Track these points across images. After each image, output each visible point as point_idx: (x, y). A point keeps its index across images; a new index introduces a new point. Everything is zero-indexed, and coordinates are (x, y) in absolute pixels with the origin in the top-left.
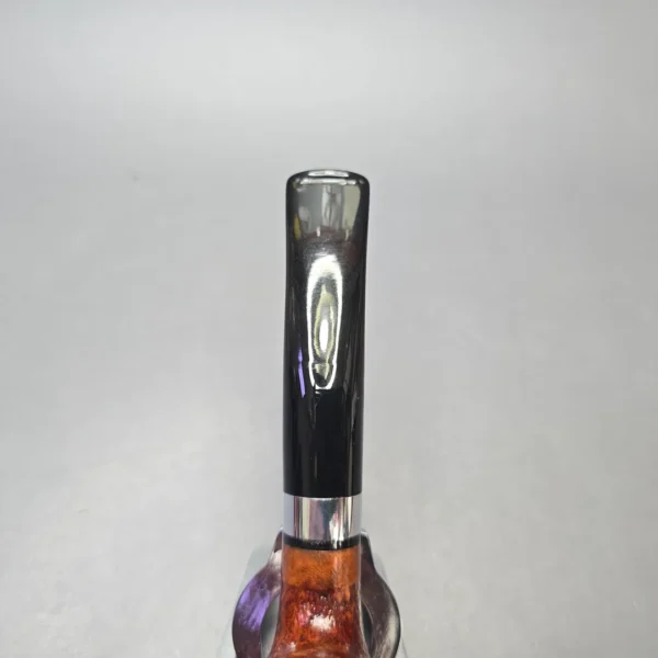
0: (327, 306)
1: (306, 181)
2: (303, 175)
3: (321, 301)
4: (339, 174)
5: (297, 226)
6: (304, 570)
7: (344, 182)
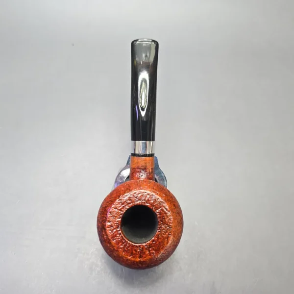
0: (144, 88)
1: (138, 42)
2: (137, 40)
3: (142, 87)
4: (149, 40)
5: (135, 62)
6: (138, 163)
7: (150, 43)
